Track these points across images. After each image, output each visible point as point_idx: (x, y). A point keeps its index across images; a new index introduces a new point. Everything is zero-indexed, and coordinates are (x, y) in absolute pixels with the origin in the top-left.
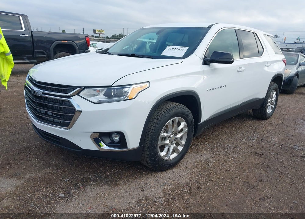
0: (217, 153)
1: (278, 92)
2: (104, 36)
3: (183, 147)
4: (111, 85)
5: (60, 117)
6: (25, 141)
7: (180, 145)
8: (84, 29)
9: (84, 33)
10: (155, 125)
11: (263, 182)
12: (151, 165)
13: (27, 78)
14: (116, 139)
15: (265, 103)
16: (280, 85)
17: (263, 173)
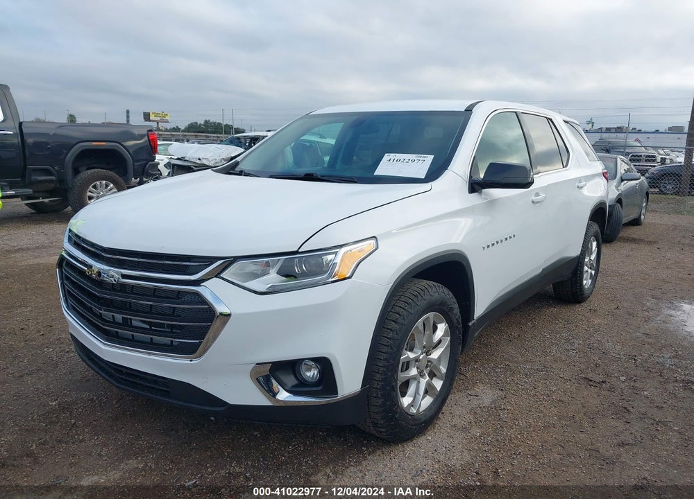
0: (508, 387)
1: (601, 241)
2: (169, 126)
3: (442, 380)
4: (296, 250)
5: (172, 332)
6: (53, 392)
7: (436, 376)
8: (128, 112)
9: (128, 121)
10: (390, 335)
11: (627, 447)
12: (384, 430)
13: (66, 240)
14: (308, 374)
15: (580, 266)
16: (602, 227)
17: (620, 425)
